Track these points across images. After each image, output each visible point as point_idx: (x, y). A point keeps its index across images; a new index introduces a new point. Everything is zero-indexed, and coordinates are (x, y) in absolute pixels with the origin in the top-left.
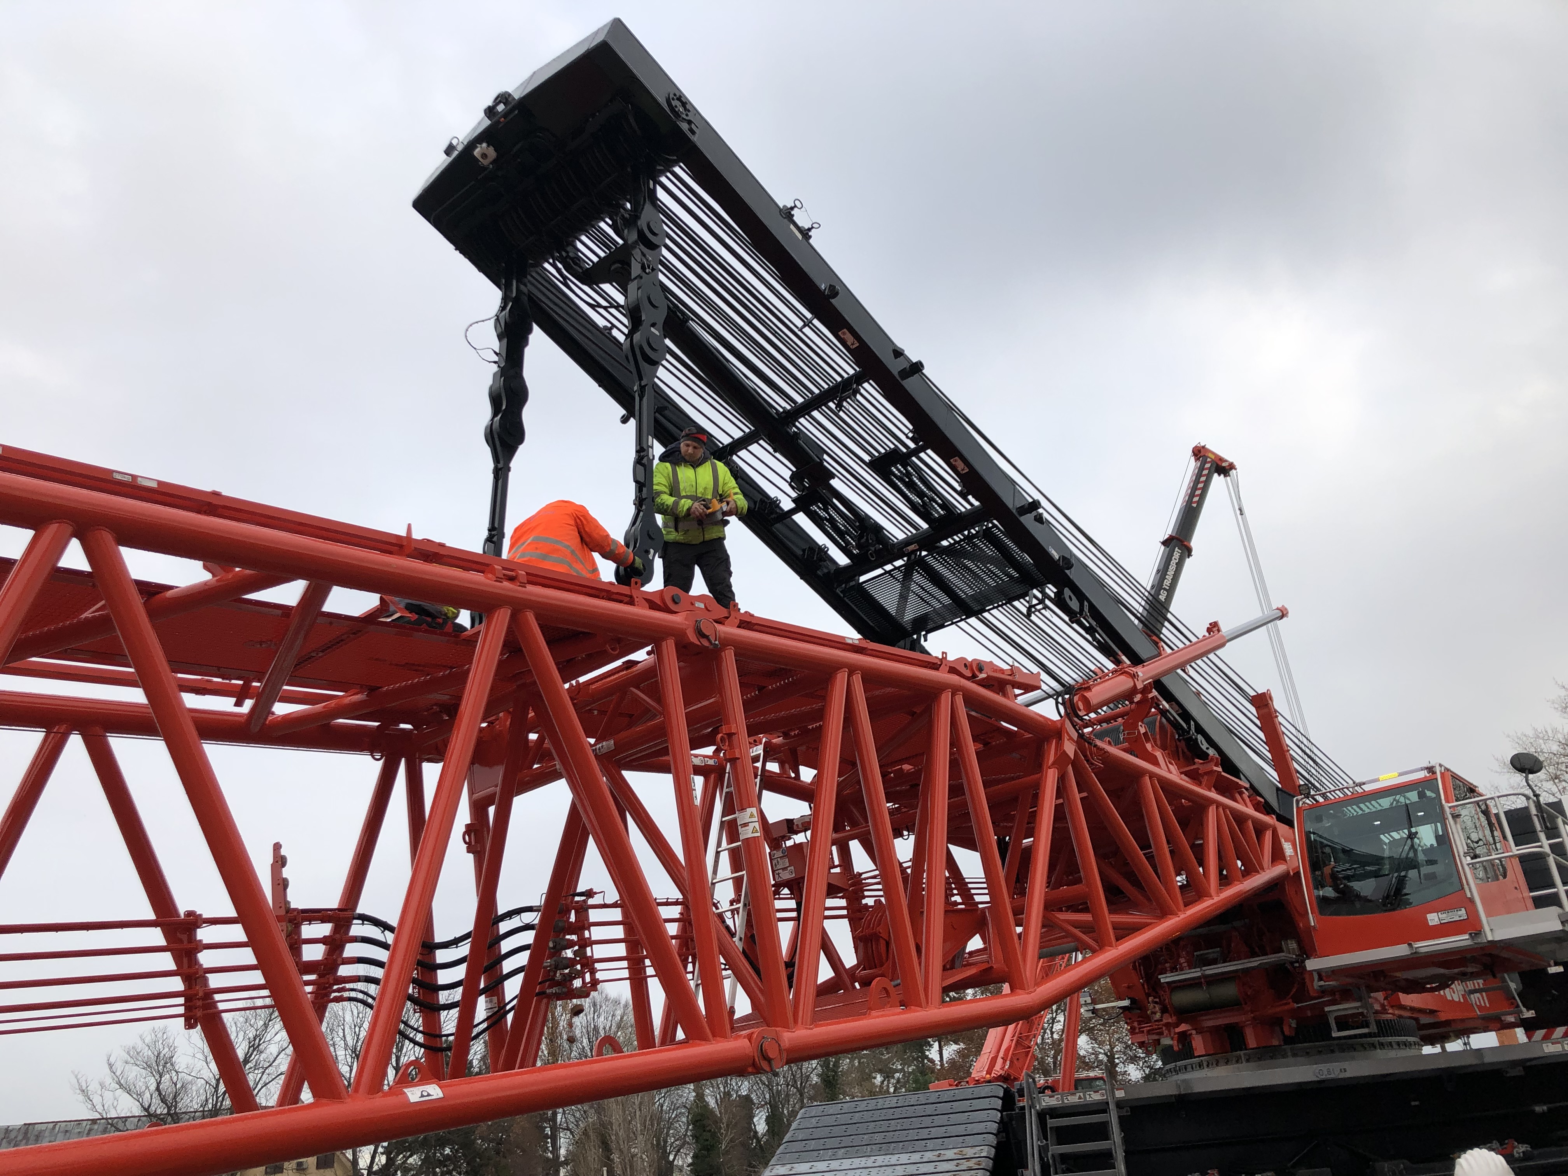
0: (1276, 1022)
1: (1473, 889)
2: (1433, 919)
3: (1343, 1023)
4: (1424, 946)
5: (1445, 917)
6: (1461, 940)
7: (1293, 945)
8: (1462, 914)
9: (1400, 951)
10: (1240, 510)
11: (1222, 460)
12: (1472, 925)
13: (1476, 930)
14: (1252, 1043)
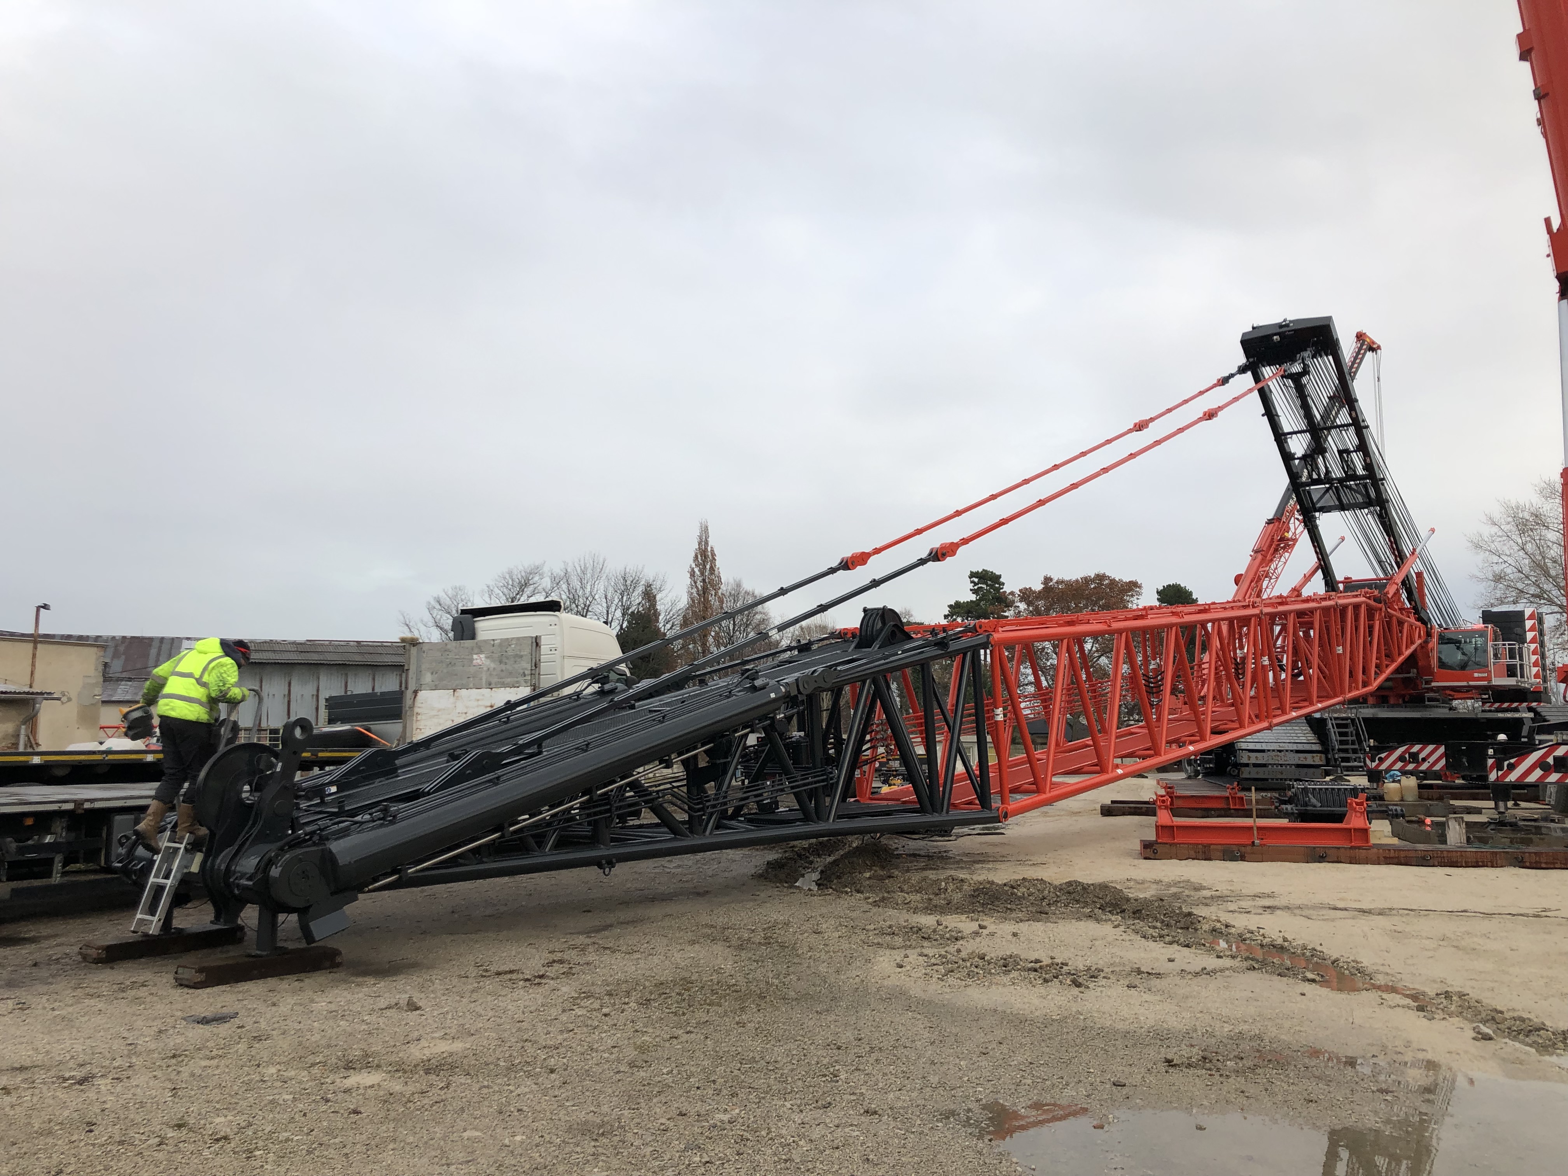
0: (1403, 696)
1: (1492, 668)
2: (1476, 675)
3: (1430, 700)
4: (1471, 683)
5: (1480, 675)
6: (1485, 683)
7: (1415, 670)
8: (1486, 675)
9: (1465, 684)
10: (1378, 378)
11: (1374, 343)
12: (1489, 679)
13: (1490, 680)
14: (1392, 701)
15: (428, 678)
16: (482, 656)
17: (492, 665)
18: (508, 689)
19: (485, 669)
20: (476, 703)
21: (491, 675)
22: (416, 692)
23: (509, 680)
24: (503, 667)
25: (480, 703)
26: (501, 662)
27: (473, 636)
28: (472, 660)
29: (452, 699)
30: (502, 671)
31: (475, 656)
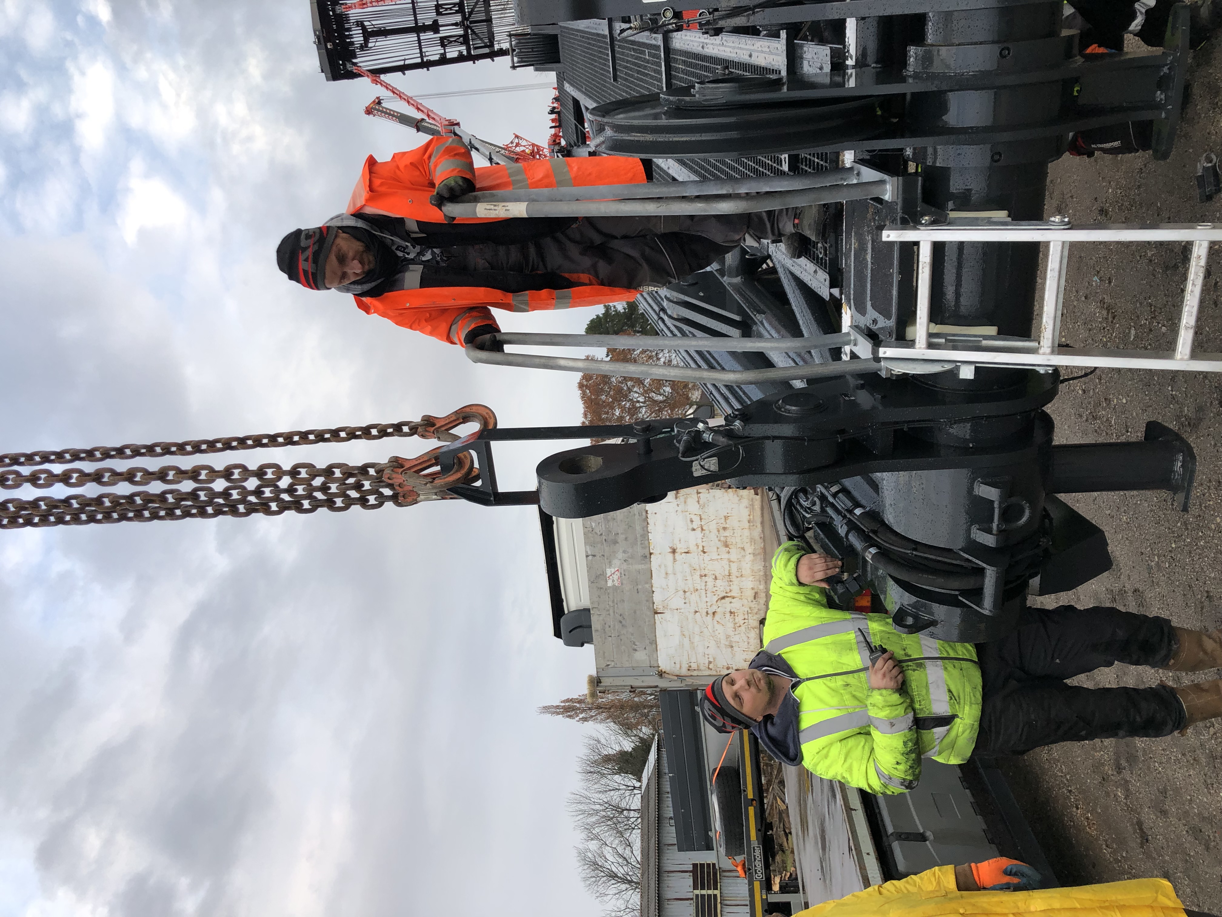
15: (641, 656)
16: (609, 572)
17: (620, 555)
18: (650, 528)
19: (625, 566)
20: (671, 577)
21: (632, 557)
22: (661, 674)
23: (638, 528)
24: (621, 537)
25: (670, 571)
26: (615, 542)
27: (586, 611)
28: (615, 588)
29: (668, 615)
30: (626, 539)
31: (610, 583)
